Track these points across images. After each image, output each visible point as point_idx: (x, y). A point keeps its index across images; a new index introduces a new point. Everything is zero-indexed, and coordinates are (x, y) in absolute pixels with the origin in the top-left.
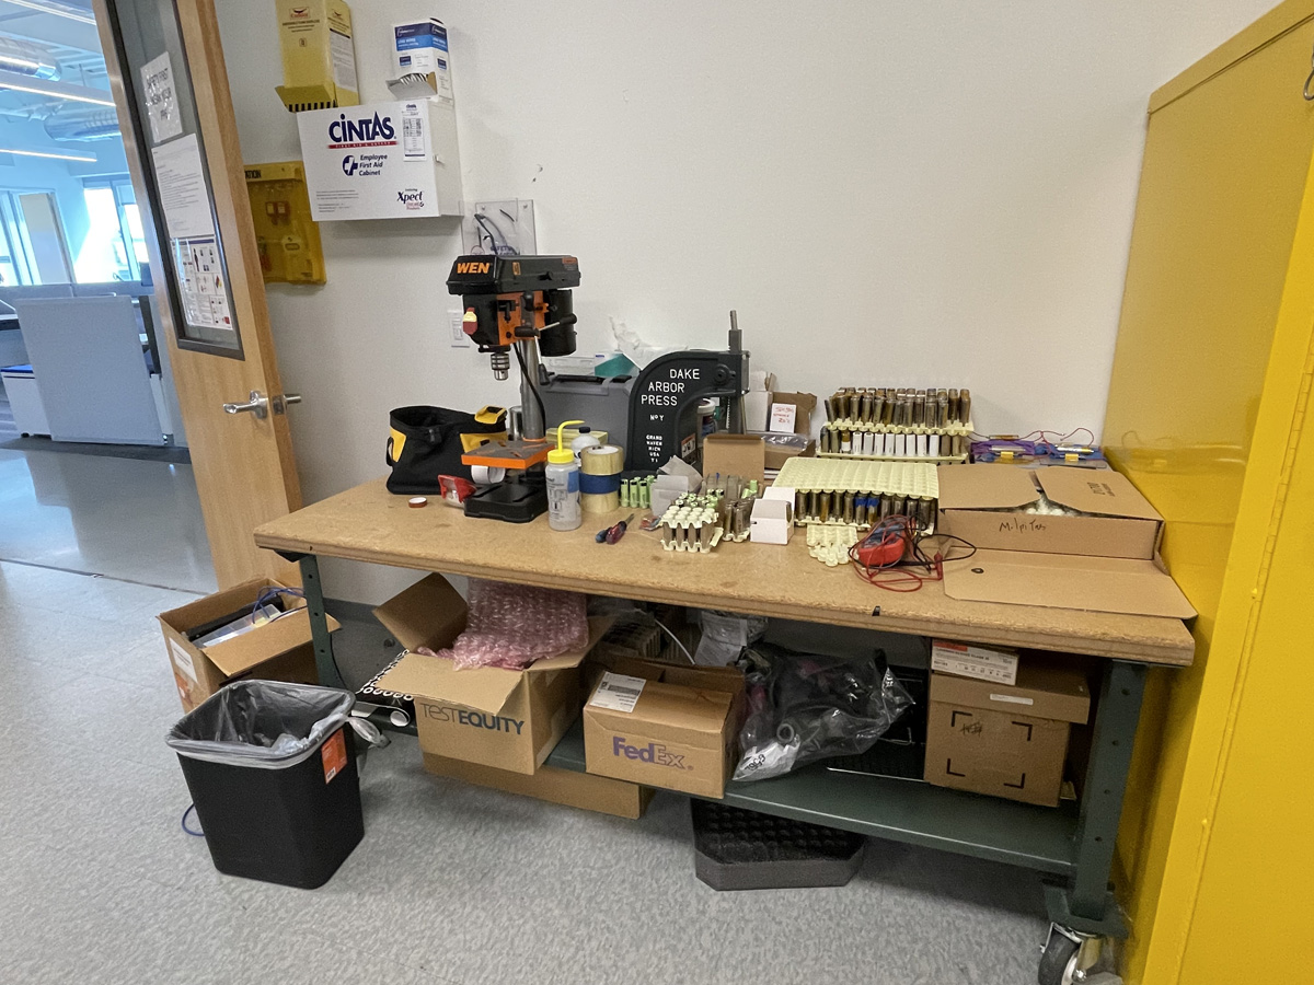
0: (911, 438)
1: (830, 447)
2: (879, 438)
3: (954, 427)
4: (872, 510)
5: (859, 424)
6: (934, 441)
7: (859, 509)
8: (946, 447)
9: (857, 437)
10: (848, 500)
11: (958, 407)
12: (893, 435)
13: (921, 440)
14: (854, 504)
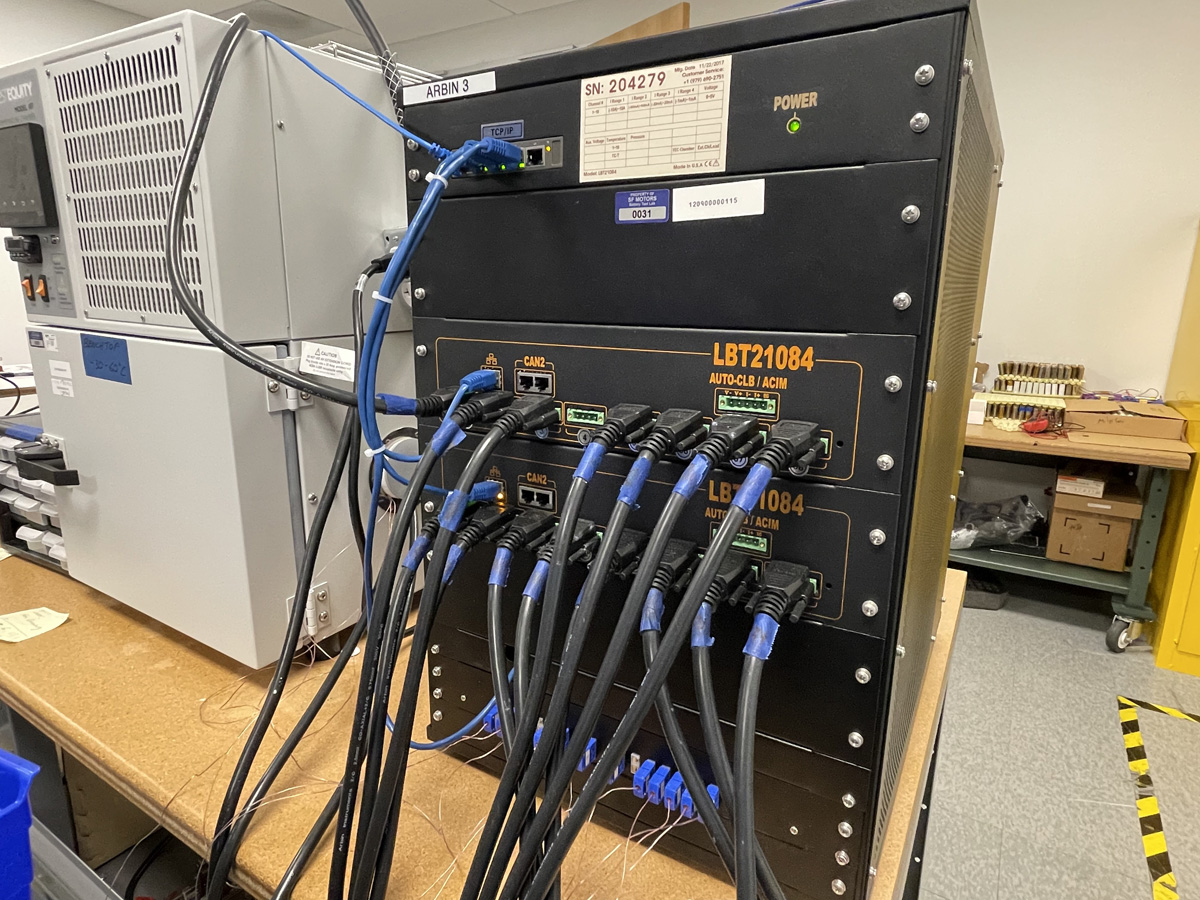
0: (1048, 386)
1: (1000, 389)
2: (1030, 384)
3: (1074, 382)
4: (1028, 413)
5: (1018, 377)
6: (1062, 387)
7: (1021, 413)
8: (1068, 391)
9: (1017, 384)
10: (1015, 408)
11: (1077, 372)
12: (1038, 383)
13: (1055, 387)
14: (1019, 410)
